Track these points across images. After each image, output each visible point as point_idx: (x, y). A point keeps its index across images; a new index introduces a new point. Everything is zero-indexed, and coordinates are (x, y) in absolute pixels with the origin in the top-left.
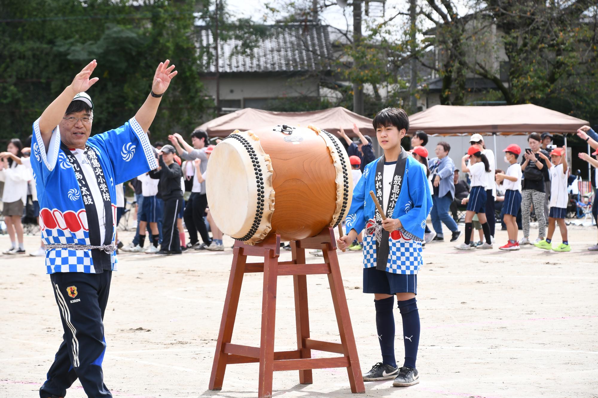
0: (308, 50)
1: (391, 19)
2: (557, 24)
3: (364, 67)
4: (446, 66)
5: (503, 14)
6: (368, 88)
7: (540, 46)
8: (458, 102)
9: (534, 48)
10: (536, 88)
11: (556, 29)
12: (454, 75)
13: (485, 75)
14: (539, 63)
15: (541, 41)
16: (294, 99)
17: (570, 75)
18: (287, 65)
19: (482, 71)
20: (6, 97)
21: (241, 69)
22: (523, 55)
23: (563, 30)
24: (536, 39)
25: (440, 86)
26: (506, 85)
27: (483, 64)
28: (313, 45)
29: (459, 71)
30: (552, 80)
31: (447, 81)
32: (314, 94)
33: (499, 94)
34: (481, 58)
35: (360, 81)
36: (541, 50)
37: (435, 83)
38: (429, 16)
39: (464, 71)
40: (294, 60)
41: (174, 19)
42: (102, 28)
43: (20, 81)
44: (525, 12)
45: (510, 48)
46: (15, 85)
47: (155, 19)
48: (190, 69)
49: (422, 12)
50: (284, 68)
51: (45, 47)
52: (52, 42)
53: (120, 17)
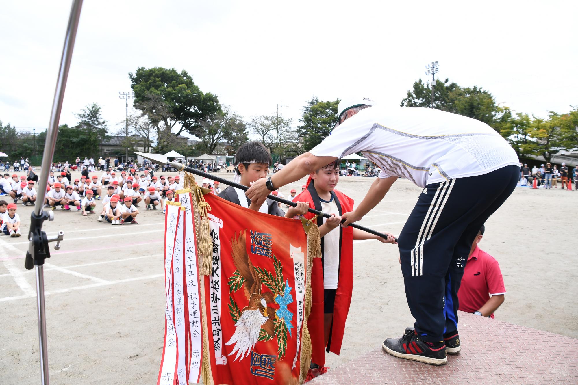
46: (63, 146)
51: (68, 139)
52: (69, 138)
53: (83, 134)
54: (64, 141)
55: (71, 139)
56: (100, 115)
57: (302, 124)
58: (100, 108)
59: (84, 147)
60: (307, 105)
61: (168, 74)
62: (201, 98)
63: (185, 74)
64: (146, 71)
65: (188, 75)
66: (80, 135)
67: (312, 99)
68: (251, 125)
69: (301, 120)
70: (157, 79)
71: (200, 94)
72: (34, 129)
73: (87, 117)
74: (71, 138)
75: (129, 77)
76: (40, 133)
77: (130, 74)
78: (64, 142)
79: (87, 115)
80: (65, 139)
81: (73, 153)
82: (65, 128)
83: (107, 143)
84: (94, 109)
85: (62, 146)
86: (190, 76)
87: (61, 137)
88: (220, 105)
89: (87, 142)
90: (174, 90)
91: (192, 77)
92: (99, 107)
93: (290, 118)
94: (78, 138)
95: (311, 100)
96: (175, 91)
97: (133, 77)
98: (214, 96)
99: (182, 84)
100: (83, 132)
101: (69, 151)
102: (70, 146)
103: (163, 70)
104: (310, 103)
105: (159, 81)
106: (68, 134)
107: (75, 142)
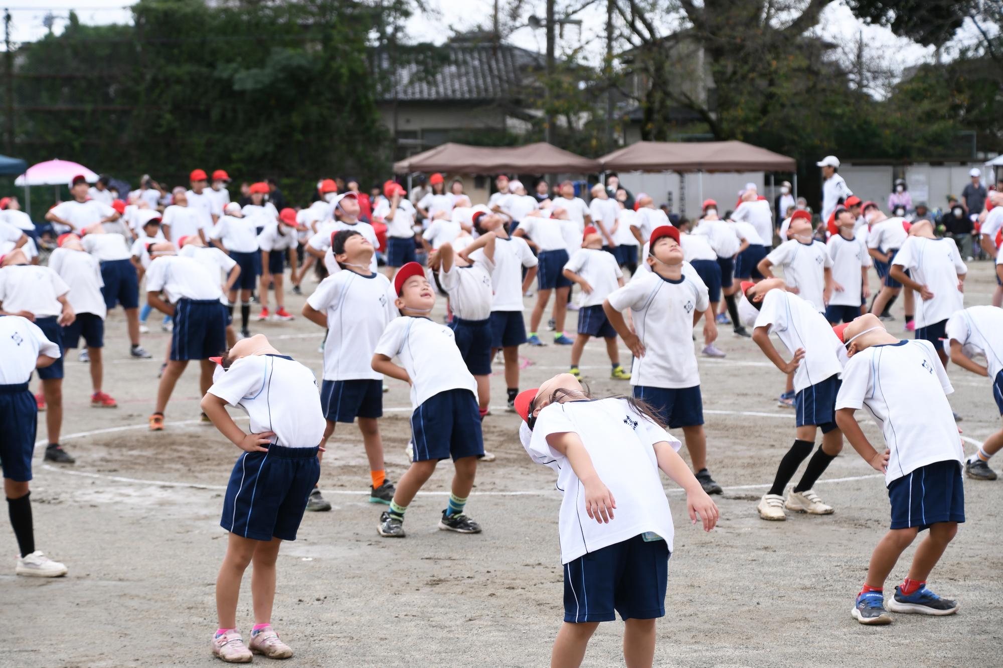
0: (493, 77)
1: (587, 43)
2: (770, 51)
3: (558, 97)
4: (649, 95)
5: (710, 39)
6: (562, 120)
7: (751, 75)
8: (661, 137)
9: (744, 77)
10: (746, 121)
11: (769, 57)
12: (657, 105)
13: (690, 106)
14: (750, 94)
15: (753, 70)
16: (478, 131)
17: (783, 106)
18: (470, 91)
19: (687, 101)
20: (160, 126)
21: (417, 96)
22: (732, 85)
23: (777, 58)
24: (746, 68)
25: (640, 115)
26: (713, 116)
27: (689, 94)
28: (499, 70)
29: (662, 102)
30: (764, 111)
31: (649, 112)
32: (499, 126)
33: (706, 126)
34: (686, 87)
35: (553, 113)
36: (753, 80)
37: (635, 111)
38: (629, 40)
39: (669, 103)
40: (478, 87)
41: (347, 40)
42: (267, 52)
43: (177, 108)
44: (734, 38)
45: (719, 77)
46: (172, 112)
47: (327, 41)
48: (366, 97)
49: (621, 35)
50: (467, 96)
51: (204, 70)
52: (212, 65)
53: (288, 38)
54: (179, 81)
55: (223, 71)
59: (296, 119)
66: (276, 49)
72: (8, 18)
74: (220, 65)
78: (178, 88)
80: (185, 70)
81: (235, 156)
83: (423, 91)
85: (168, 116)
87: (162, 62)
89: (313, 90)
94: (261, 64)
100: (288, 28)
101: (209, 144)
102: (215, 114)
107: (242, 93)
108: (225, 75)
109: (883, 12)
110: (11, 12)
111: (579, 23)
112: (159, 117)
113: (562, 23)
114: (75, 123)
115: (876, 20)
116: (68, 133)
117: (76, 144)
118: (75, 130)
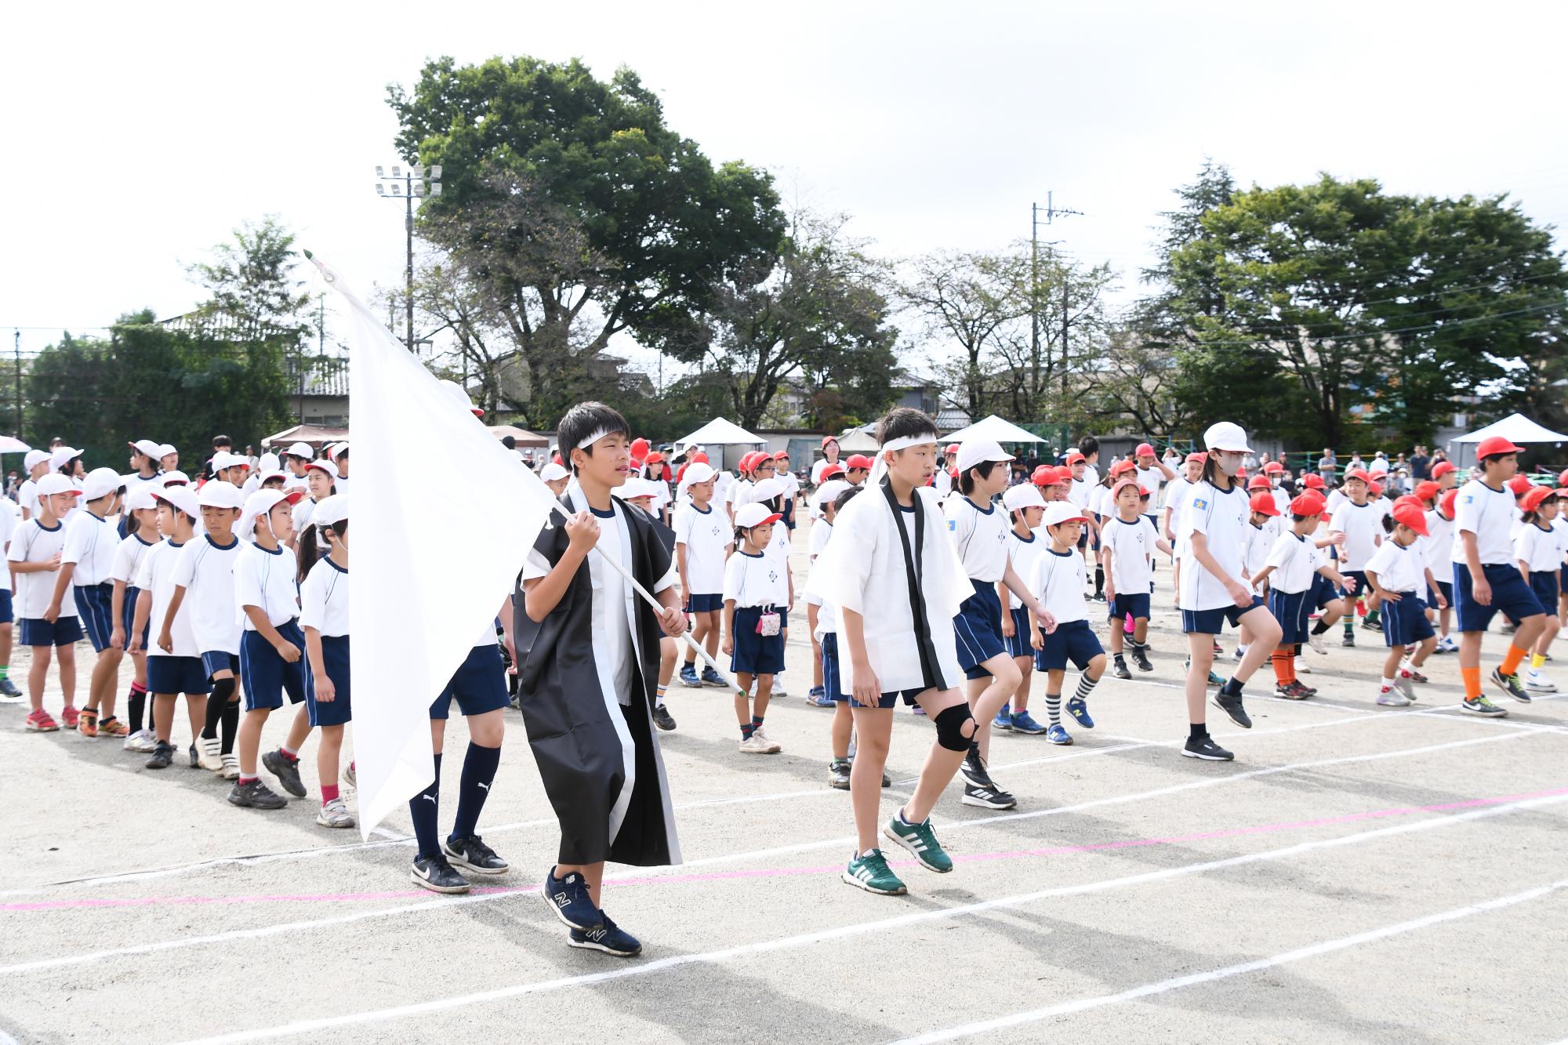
43: (141, 400)
46: (137, 402)
47: (252, 353)
48: (279, 393)
51: (161, 373)
52: (166, 370)
54: (142, 381)
56: (291, 267)
57: (1160, 289)
58: (289, 240)
59: (228, 407)
60: (1180, 205)
61: (562, 85)
62: (708, 187)
63: (630, 83)
64: (463, 76)
65: (641, 86)
66: (211, 357)
67: (1202, 178)
68: (915, 298)
69: (1154, 273)
70: (521, 110)
71: (697, 167)
72: (18, 334)
73: (236, 277)
74: (173, 369)
75: (388, 101)
76: (40, 347)
77: (390, 89)
79: (236, 271)
80: (148, 372)
82: (148, 328)
84: (265, 244)
85: (135, 405)
86: (651, 91)
87: (131, 367)
88: (782, 215)
90: (595, 157)
91: (659, 95)
92: (286, 234)
93: (1100, 265)
94: (201, 369)
95: (1198, 181)
96: (600, 160)
97: (403, 101)
98: (758, 178)
99: (625, 126)
102: (169, 404)
103: (539, 67)
104: (1192, 196)
105: (527, 117)
106: (161, 354)
107: (190, 389)
108: (176, 377)
109: (658, 337)
110: (19, 330)
111: (431, 342)
112: (128, 406)
113: (418, 342)
114: (67, 410)
115: (652, 344)
116: (62, 417)
117: (67, 425)
118: (67, 415)
